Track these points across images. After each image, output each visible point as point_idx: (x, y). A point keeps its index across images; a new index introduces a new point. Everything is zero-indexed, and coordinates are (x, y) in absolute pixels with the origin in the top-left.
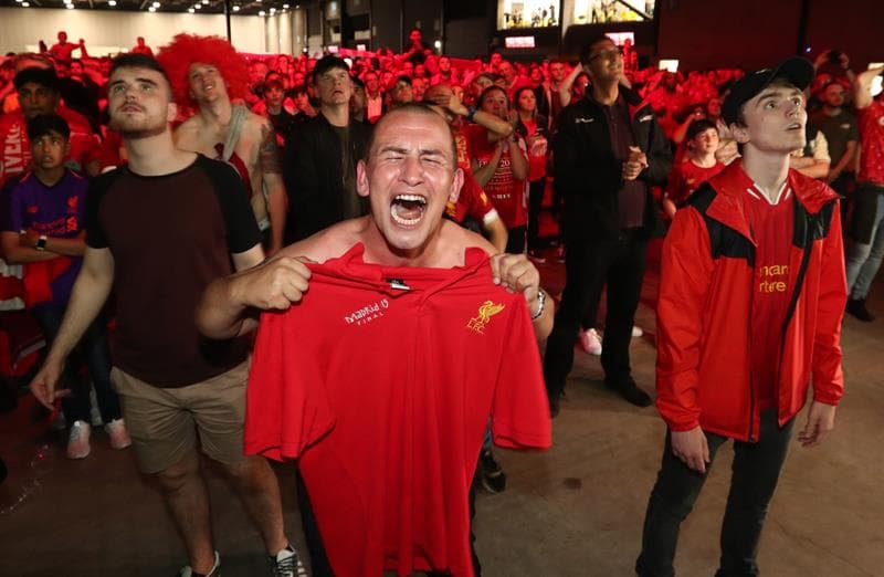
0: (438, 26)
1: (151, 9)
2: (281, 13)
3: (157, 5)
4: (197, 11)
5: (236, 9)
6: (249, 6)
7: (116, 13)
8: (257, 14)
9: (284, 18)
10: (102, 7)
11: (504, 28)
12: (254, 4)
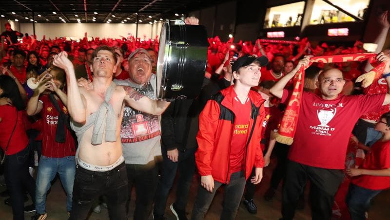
0: (232, 27)
1: (108, 22)
2: (159, 23)
3: (110, 20)
4: (125, 23)
5: (141, 21)
6: (145, 20)
7: (95, 24)
8: (149, 23)
9: (160, 25)
10: (90, 22)
11: (267, 27)
12: (148, 19)
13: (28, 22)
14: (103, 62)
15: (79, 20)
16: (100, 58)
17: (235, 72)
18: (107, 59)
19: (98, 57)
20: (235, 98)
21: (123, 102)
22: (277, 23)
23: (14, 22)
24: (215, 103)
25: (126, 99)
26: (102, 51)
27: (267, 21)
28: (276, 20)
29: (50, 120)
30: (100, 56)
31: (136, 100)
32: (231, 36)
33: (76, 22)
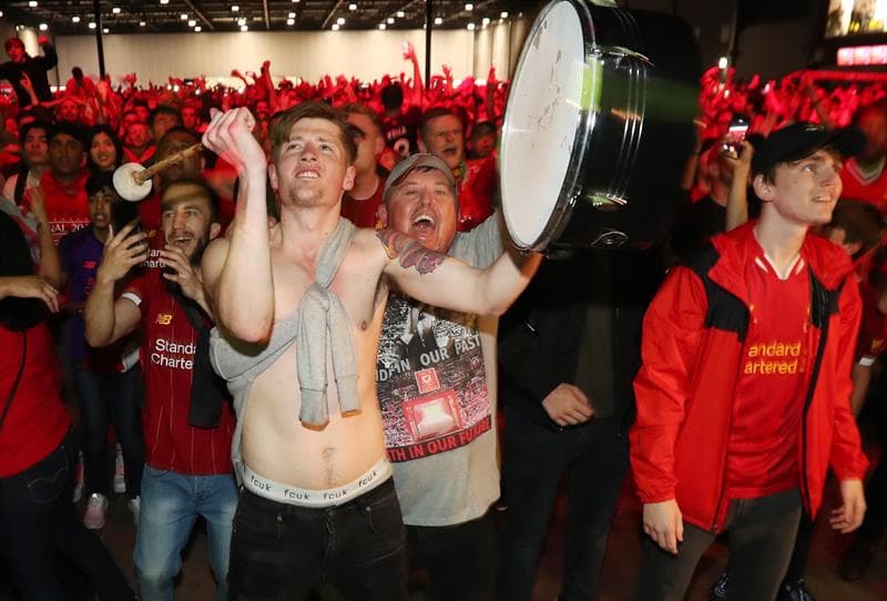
0: (727, 34)
1: (335, 27)
2: (497, 25)
3: (341, 21)
4: (389, 27)
5: (438, 21)
6: (455, 17)
7: (293, 34)
8: (465, 28)
9: (501, 32)
10: (279, 27)
11: (837, 33)
12: (461, 14)
13: (82, 30)
14: (309, 156)
15: (242, 22)
16: (301, 143)
17: (759, 179)
18: (324, 147)
19: (293, 143)
20: (758, 261)
21: (380, 279)
22: (868, 18)
23: (37, 32)
24: (690, 278)
25: (389, 269)
26: (306, 123)
27: (837, 15)
28: (864, 12)
29: (167, 354)
30: (299, 138)
31: (422, 271)
32: (723, 63)
33: (235, 28)
